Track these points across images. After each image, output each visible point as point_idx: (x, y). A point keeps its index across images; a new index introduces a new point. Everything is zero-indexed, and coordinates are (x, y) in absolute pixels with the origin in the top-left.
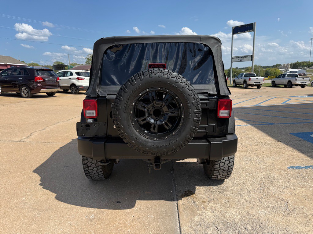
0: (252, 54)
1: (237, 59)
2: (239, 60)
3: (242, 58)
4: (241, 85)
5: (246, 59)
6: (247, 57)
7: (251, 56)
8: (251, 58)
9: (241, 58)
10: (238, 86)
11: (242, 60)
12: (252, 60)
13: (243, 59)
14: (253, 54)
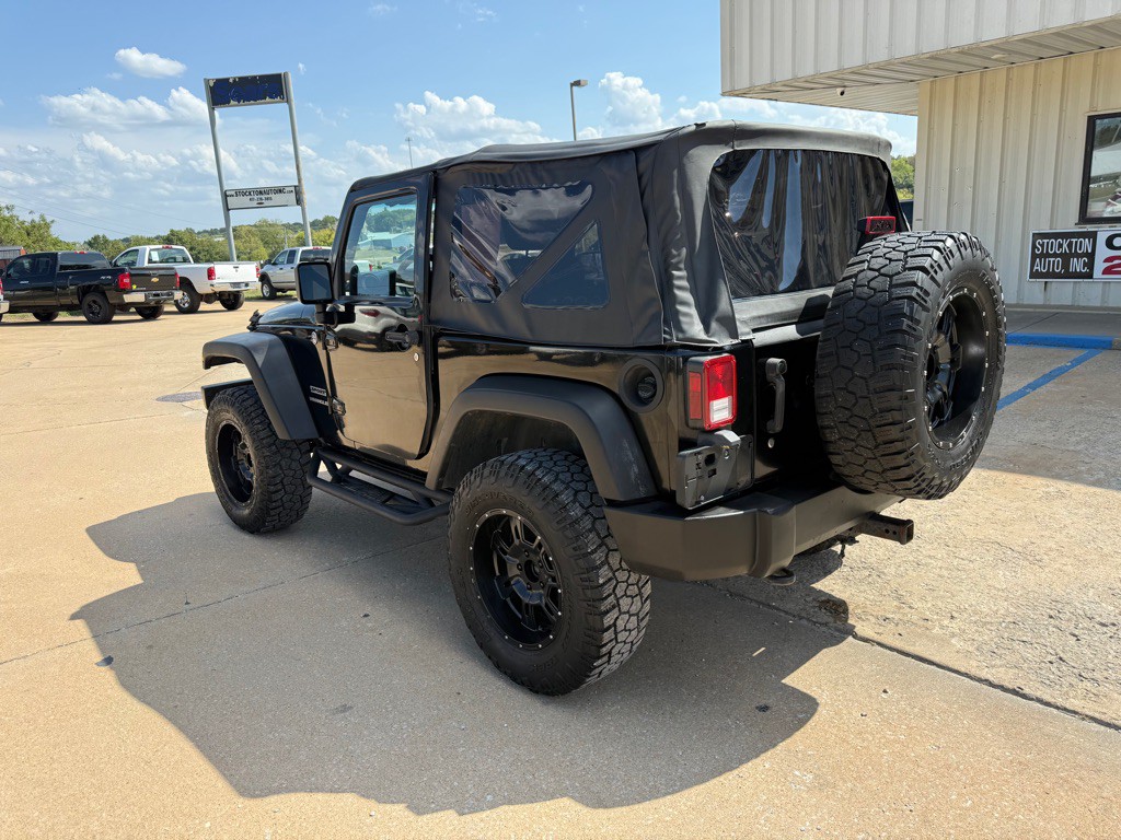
0: (297, 184)
1: (245, 200)
2: (254, 204)
3: (263, 197)
4: (288, 293)
5: (277, 198)
6: (280, 191)
7: (293, 189)
8: (294, 194)
9: (261, 196)
10: (279, 294)
11: (266, 203)
12: (299, 201)
13: (267, 199)
14: (299, 181)
